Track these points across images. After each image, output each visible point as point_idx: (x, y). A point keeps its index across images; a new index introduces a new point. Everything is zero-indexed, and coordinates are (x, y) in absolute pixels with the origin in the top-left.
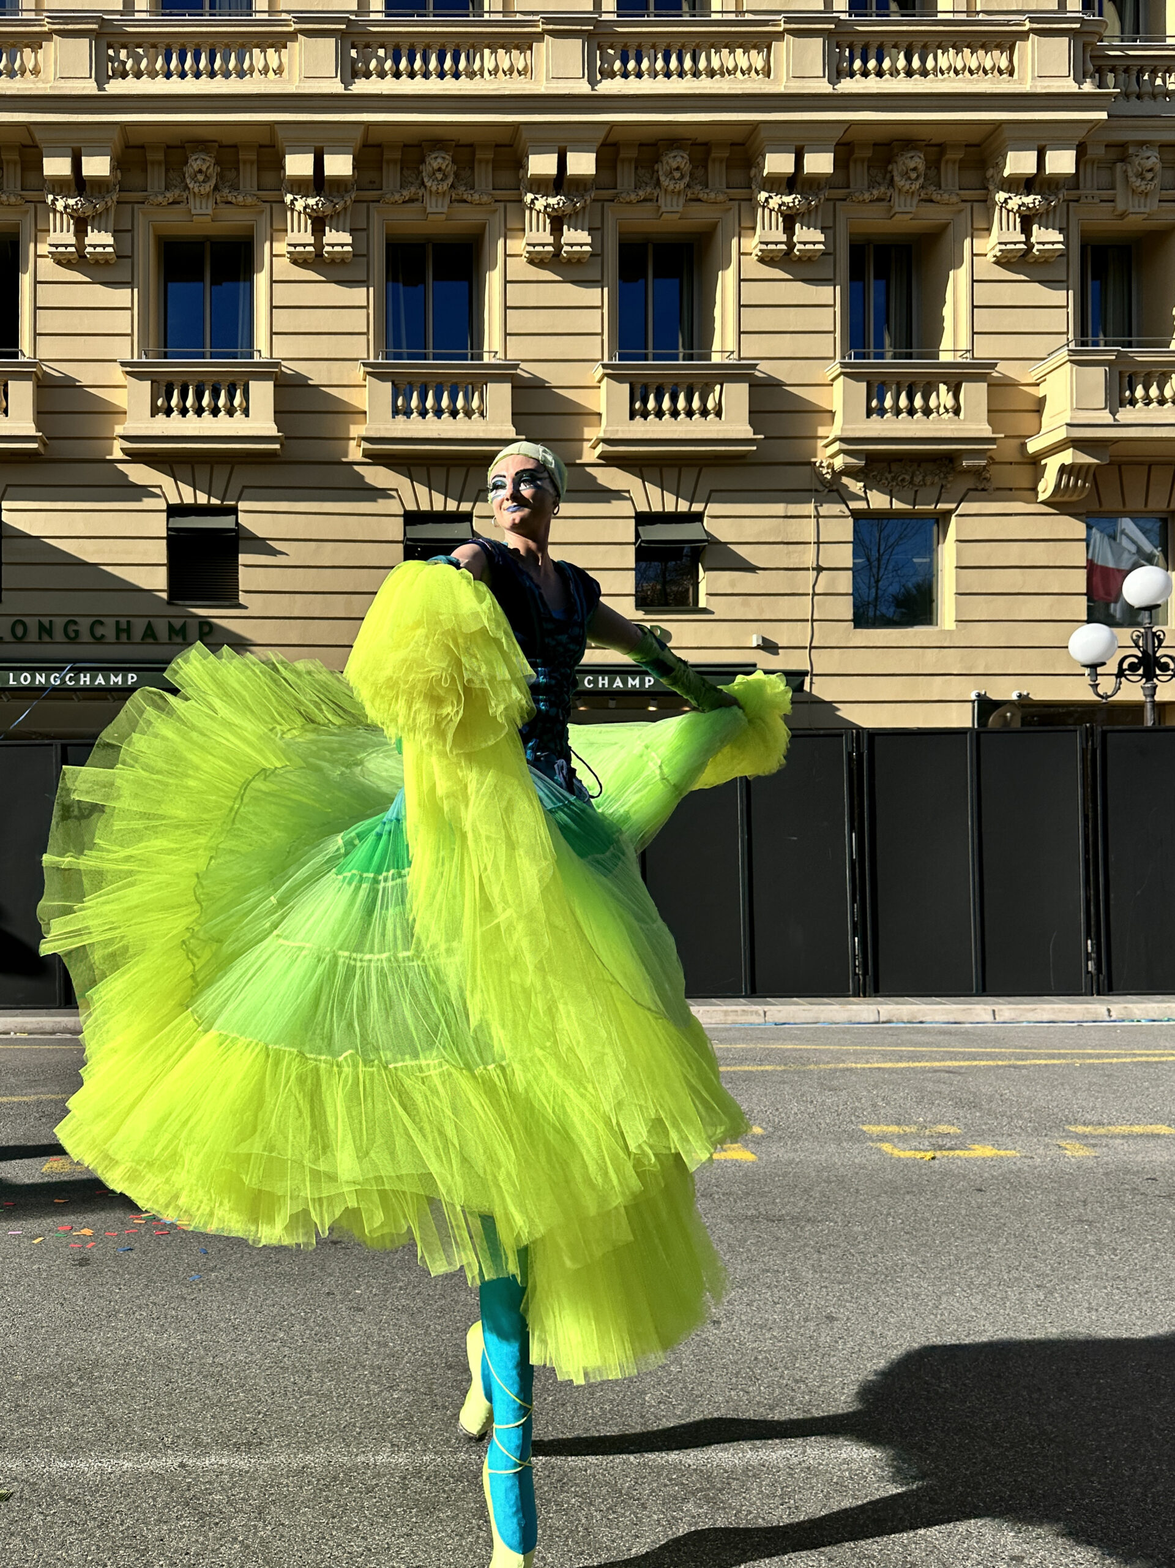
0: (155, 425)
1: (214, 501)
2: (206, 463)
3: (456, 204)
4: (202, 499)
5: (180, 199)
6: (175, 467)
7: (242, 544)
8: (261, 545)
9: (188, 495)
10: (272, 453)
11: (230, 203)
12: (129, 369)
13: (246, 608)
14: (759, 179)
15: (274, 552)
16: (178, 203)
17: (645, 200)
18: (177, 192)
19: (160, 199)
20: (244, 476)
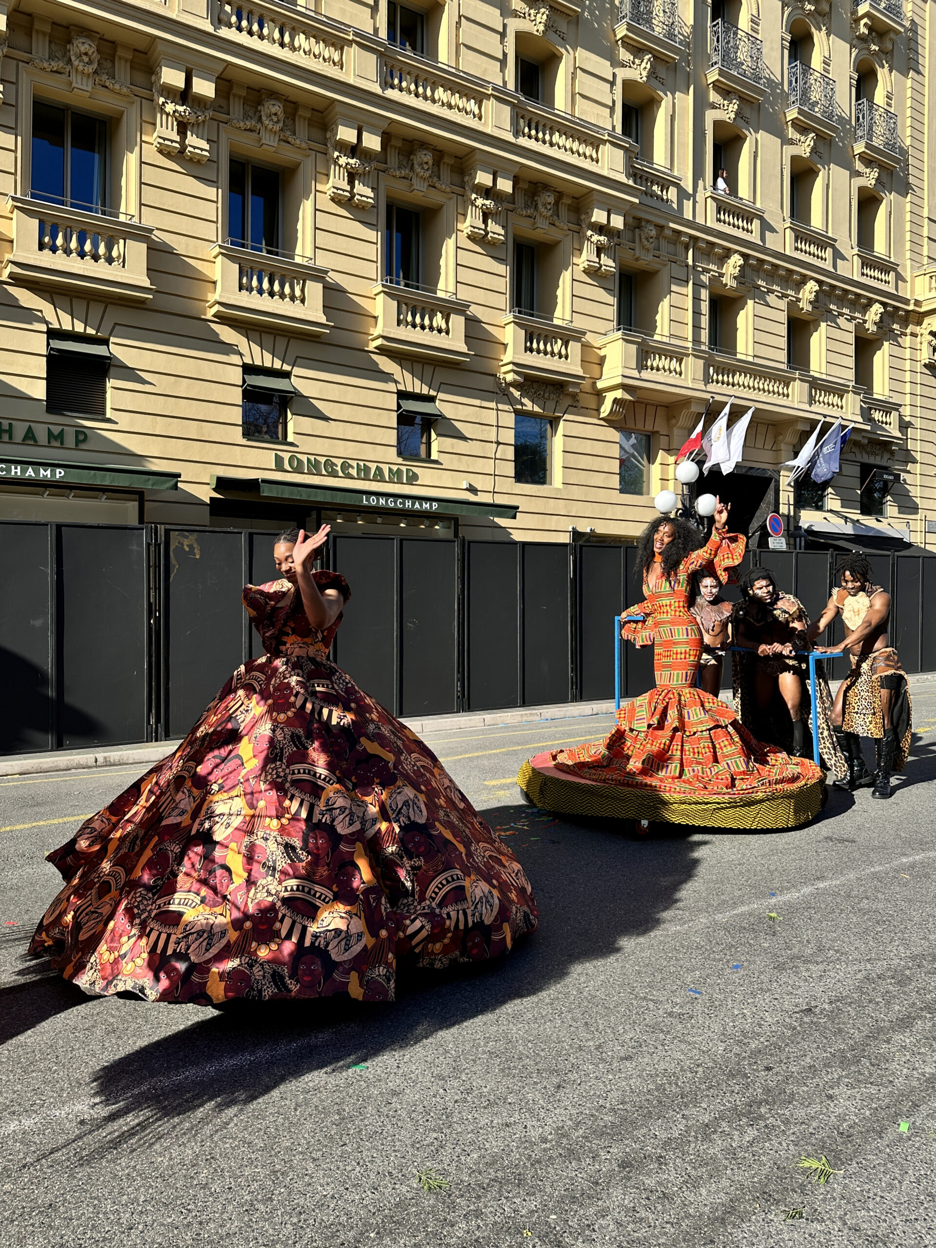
0: (42, 258)
1: (91, 331)
2: (84, 298)
3: (282, 143)
4: (79, 327)
5: (62, 71)
6: (55, 296)
7: (112, 370)
8: (130, 374)
9: (66, 322)
10: (143, 301)
11: (106, 87)
12: (19, 205)
13: (117, 423)
14: (471, 184)
15: (144, 382)
16: (60, 73)
17: (404, 178)
18: (61, 64)
19: (46, 65)
20: (115, 315)
